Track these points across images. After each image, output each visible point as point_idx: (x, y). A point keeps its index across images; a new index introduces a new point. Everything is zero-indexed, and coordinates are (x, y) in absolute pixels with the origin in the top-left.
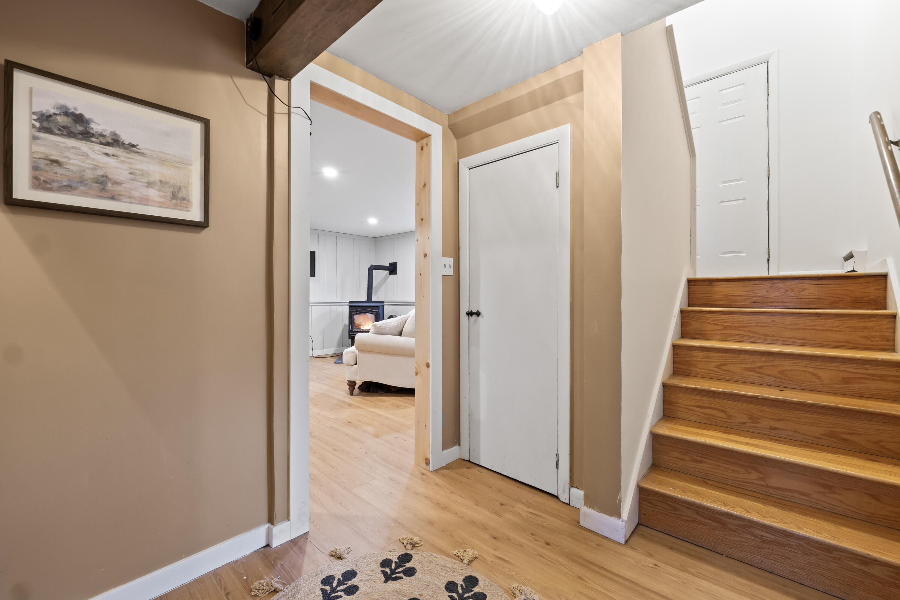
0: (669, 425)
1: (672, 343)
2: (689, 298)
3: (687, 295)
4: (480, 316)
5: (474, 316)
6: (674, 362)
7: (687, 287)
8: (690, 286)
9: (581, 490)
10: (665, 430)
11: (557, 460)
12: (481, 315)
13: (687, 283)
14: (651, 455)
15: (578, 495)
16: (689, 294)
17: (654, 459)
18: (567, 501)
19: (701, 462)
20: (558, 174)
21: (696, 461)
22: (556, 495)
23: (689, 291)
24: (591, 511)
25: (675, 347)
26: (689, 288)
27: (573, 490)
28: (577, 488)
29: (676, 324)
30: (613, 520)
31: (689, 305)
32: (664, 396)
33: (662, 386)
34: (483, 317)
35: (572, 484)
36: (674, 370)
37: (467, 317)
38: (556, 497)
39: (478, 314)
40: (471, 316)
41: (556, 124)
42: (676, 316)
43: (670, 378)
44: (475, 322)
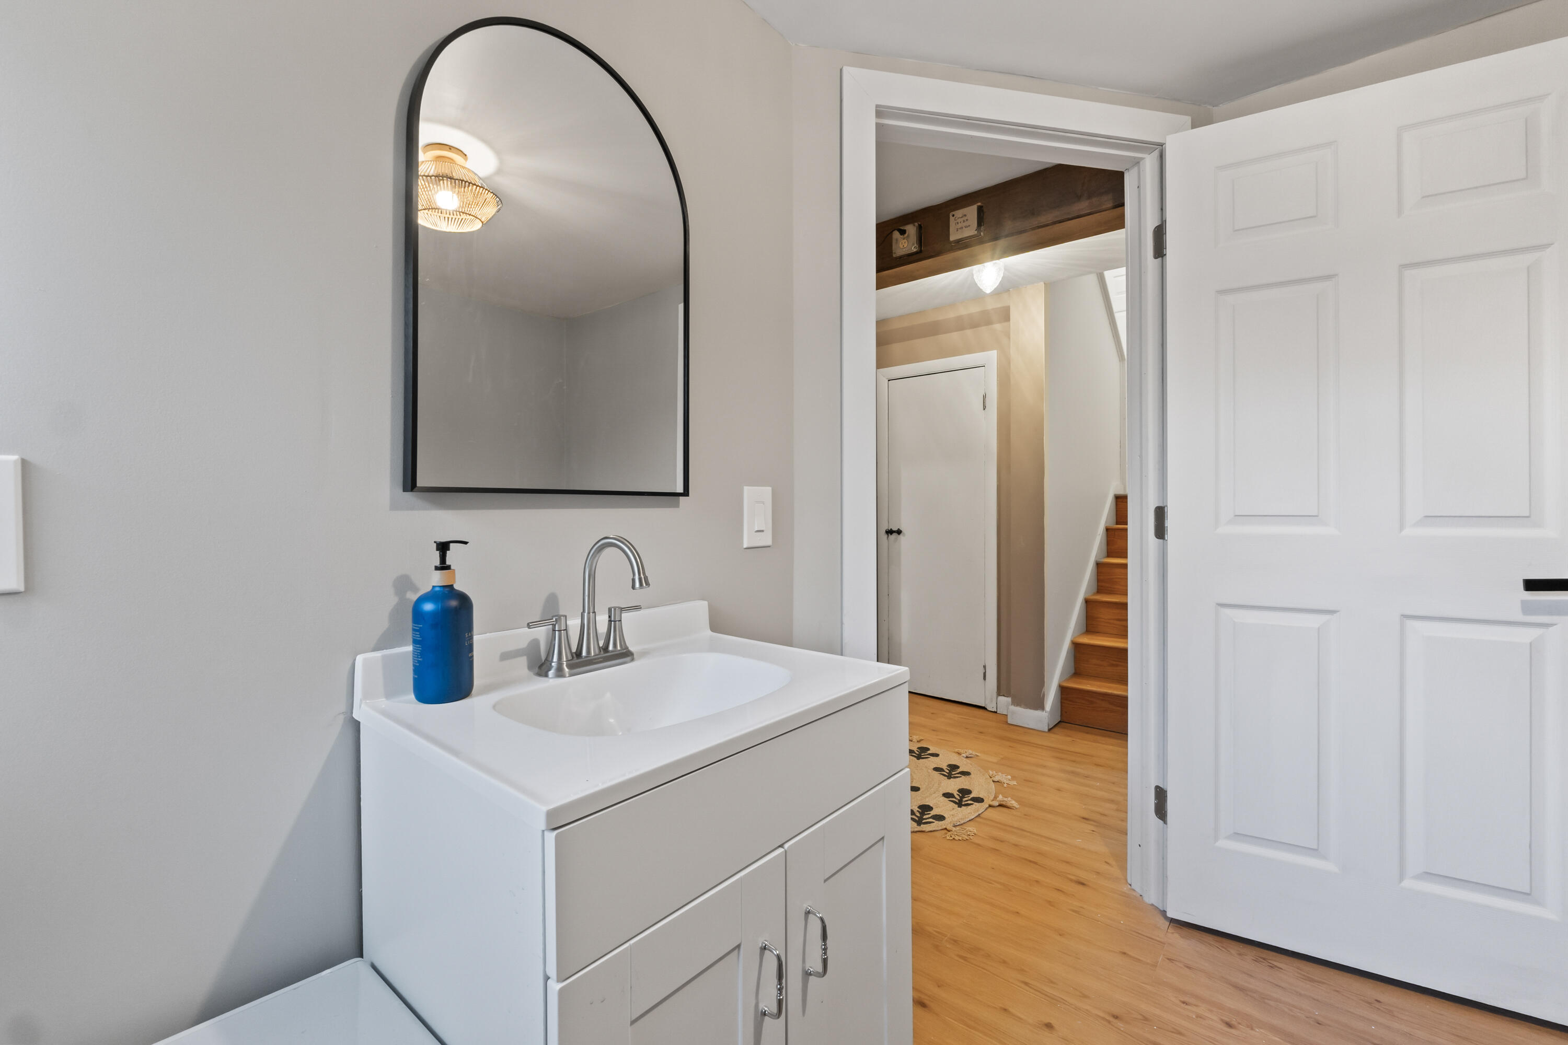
0: (1090, 636)
1: (1096, 561)
2: (1117, 515)
3: (1115, 512)
4: (901, 535)
5: (895, 535)
6: (1098, 581)
7: (1114, 503)
8: (1119, 503)
9: (1008, 697)
10: (1086, 640)
11: (984, 671)
12: (902, 533)
13: (1114, 500)
14: (1073, 664)
15: (1004, 700)
16: (1117, 511)
17: (1075, 669)
18: (994, 710)
19: (1117, 666)
20: (984, 397)
21: (1113, 665)
22: (983, 706)
23: (1116, 508)
24: (1019, 710)
25: (1098, 565)
26: (1117, 505)
27: (1001, 698)
28: (1004, 696)
29: (1101, 542)
30: (1038, 713)
31: (1117, 523)
32: (1087, 612)
33: (1084, 602)
34: (904, 535)
35: (999, 693)
36: (1098, 589)
37: (886, 536)
38: (984, 708)
39: (899, 532)
40: (891, 534)
41: (983, 349)
42: (1101, 535)
43: (1094, 594)
44: (896, 540)
